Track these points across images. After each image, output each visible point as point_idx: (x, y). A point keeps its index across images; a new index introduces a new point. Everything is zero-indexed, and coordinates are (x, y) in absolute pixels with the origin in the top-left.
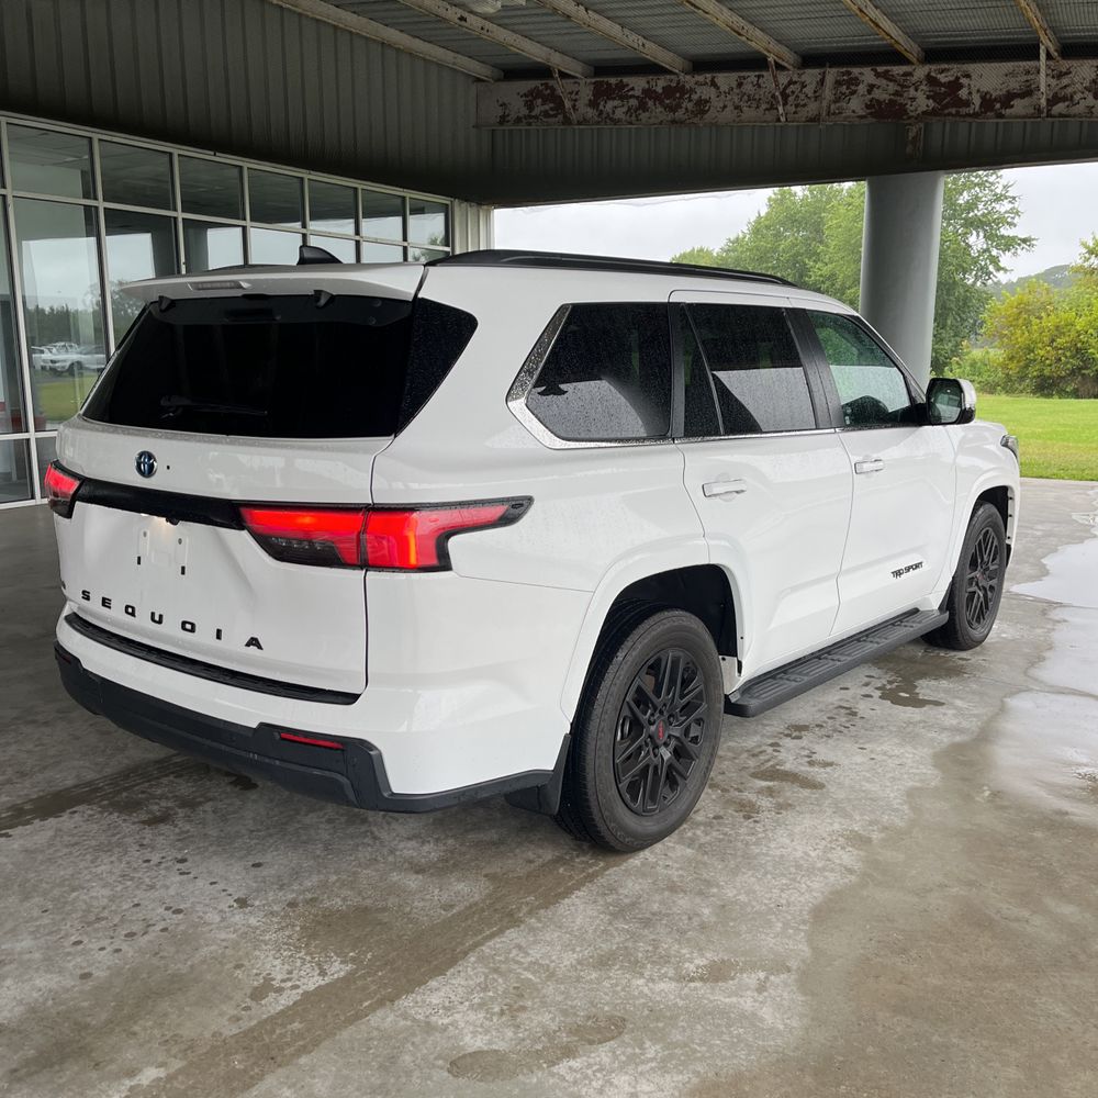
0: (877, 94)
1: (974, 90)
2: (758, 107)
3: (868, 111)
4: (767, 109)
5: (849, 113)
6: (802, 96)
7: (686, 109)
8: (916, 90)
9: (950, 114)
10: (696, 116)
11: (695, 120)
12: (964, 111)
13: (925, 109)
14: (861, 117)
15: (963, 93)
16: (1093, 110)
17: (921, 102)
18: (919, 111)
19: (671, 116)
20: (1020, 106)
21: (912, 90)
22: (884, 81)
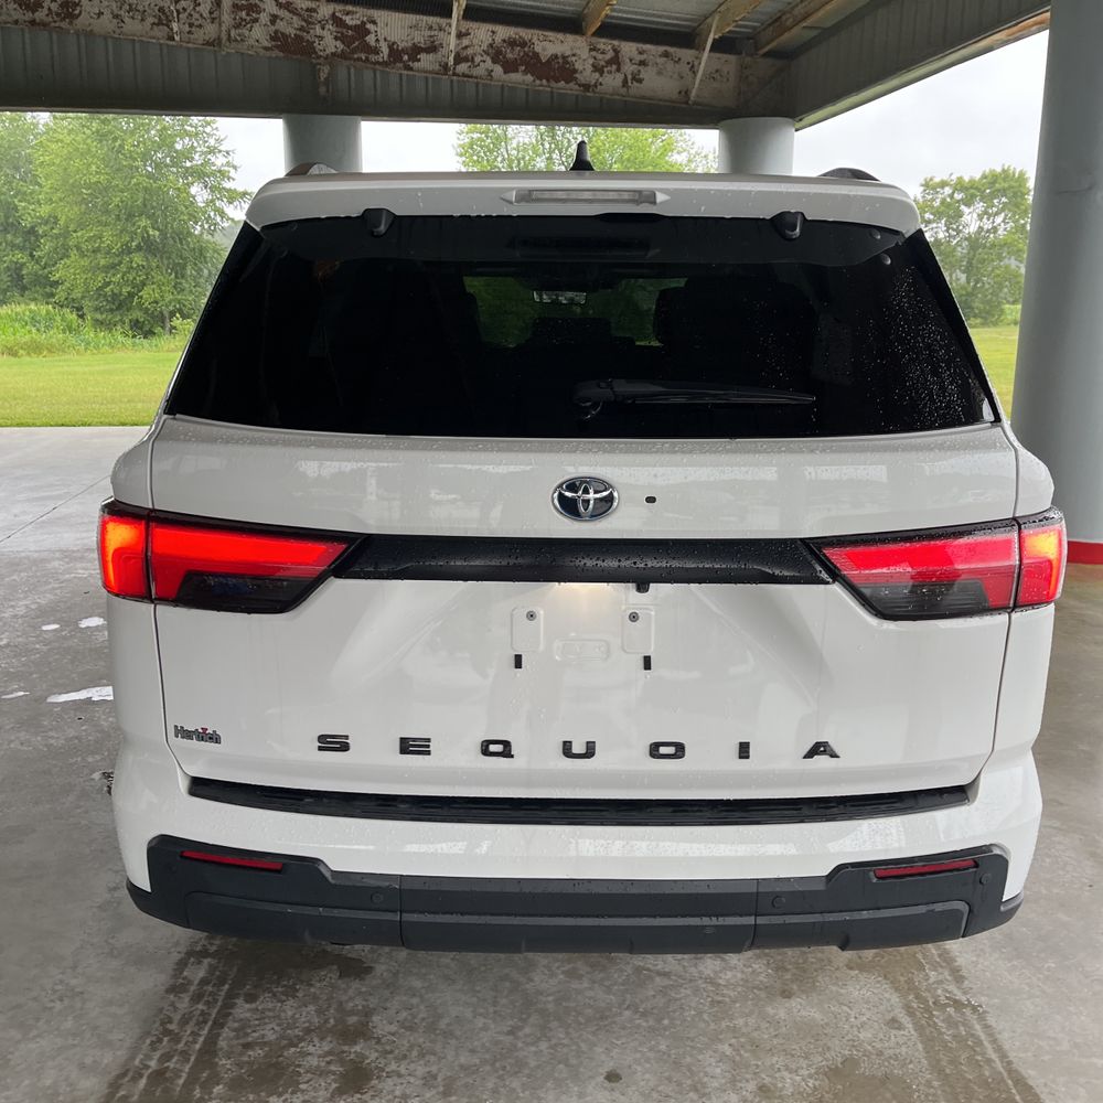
0: (281, 26)
1: (381, 38)
2: (142, 20)
3: (273, 43)
4: (154, 24)
5: (252, 42)
6: (196, 16)
7: (49, 9)
8: (323, 29)
9: (359, 59)
10: (64, 19)
11: (64, 25)
12: (373, 58)
13: (334, 50)
14: (266, 49)
15: (371, 39)
16: (493, 74)
17: (329, 43)
18: (328, 52)
19: (29, 16)
20: (426, 61)
21: (318, 27)
22: (287, 13)
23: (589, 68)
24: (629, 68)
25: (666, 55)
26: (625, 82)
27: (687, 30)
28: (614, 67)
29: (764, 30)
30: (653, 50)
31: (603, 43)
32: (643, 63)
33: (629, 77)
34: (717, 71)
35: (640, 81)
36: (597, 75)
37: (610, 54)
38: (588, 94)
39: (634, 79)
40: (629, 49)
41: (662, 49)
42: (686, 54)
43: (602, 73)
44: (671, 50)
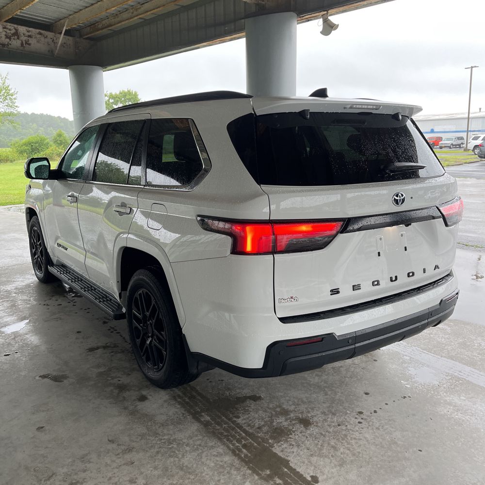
23: (4, 37)
24: (24, 38)
25: (40, 34)
26: (22, 44)
27: (49, 24)
28: (16, 37)
29: (86, 27)
30: (34, 31)
31: (9, 25)
32: (30, 36)
33: (24, 42)
34: (64, 43)
35: (29, 44)
36: (8, 40)
37: (13, 31)
38: (5, 49)
39: (26, 43)
40: (22, 29)
41: (38, 31)
42: (50, 34)
43: (10, 40)
44: (42, 32)
